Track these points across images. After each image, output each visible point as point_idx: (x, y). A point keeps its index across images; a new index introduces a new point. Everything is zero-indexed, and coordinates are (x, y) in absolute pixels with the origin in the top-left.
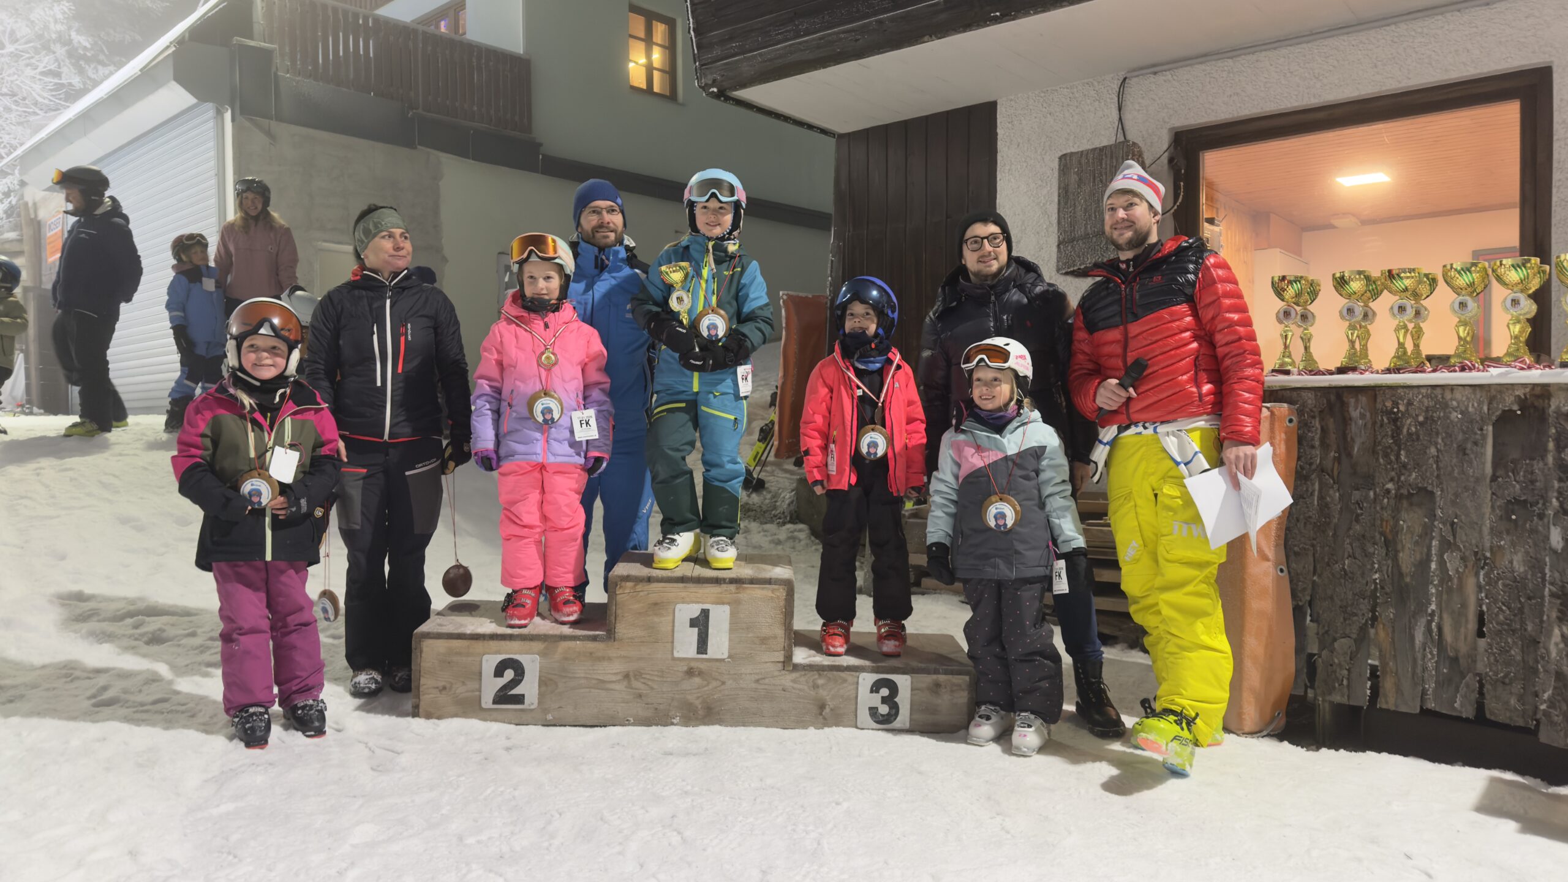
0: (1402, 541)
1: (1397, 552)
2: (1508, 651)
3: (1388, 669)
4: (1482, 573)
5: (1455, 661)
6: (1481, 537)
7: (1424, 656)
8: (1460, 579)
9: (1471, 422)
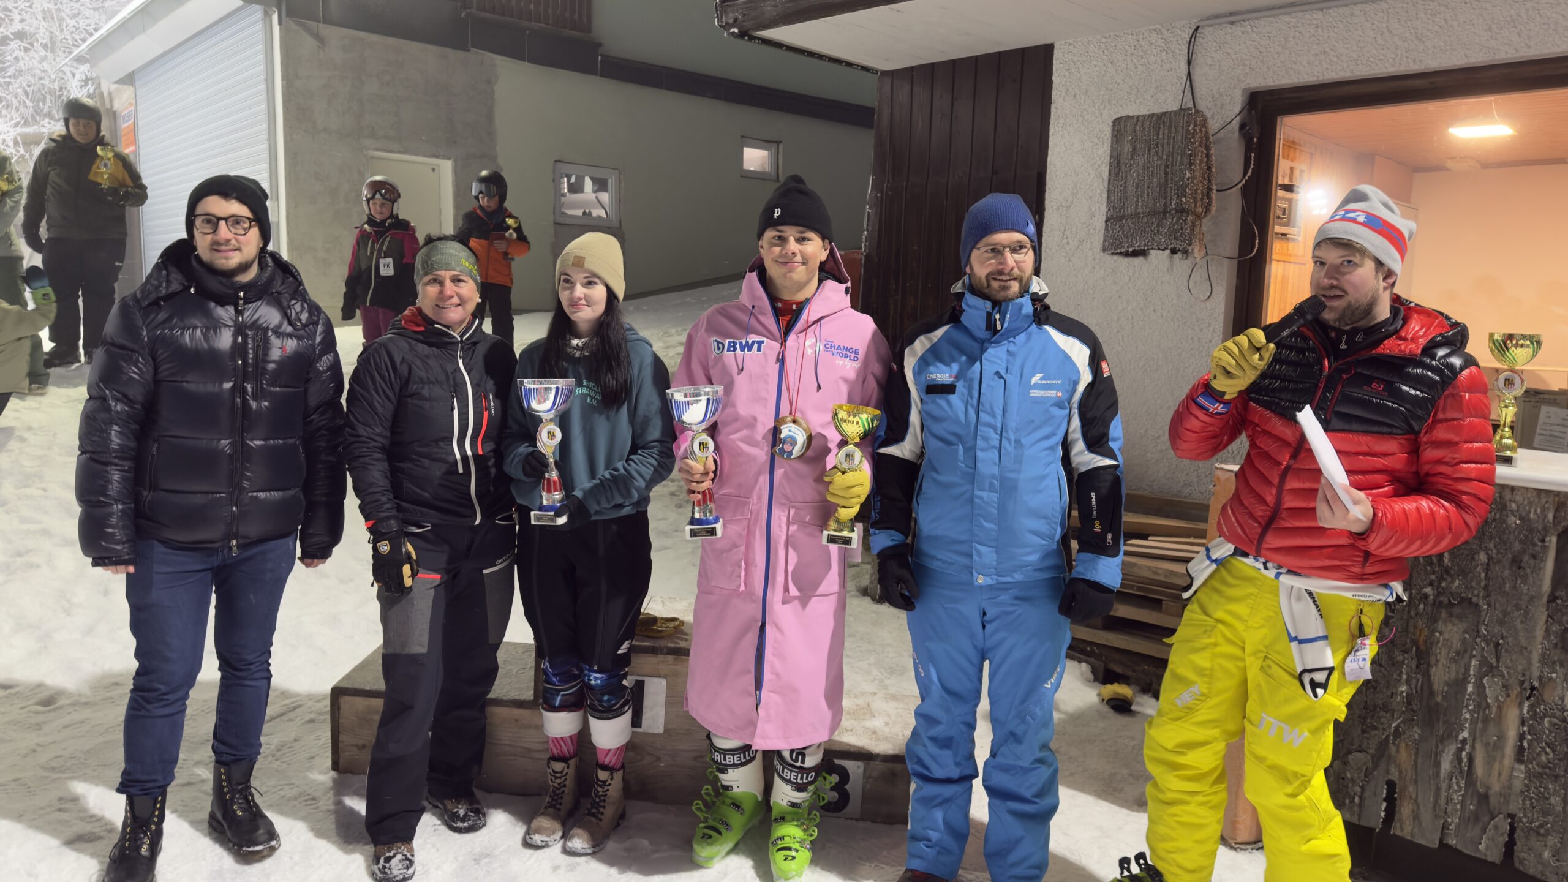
0: (1436, 655)
1: (1429, 665)
2: (1547, 799)
3: (1407, 794)
4: (1526, 704)
5: (1483, 799)
6: (1530, 664)
7: (1450, 787)
8: (1500, 708)
9: (1531, 530)
